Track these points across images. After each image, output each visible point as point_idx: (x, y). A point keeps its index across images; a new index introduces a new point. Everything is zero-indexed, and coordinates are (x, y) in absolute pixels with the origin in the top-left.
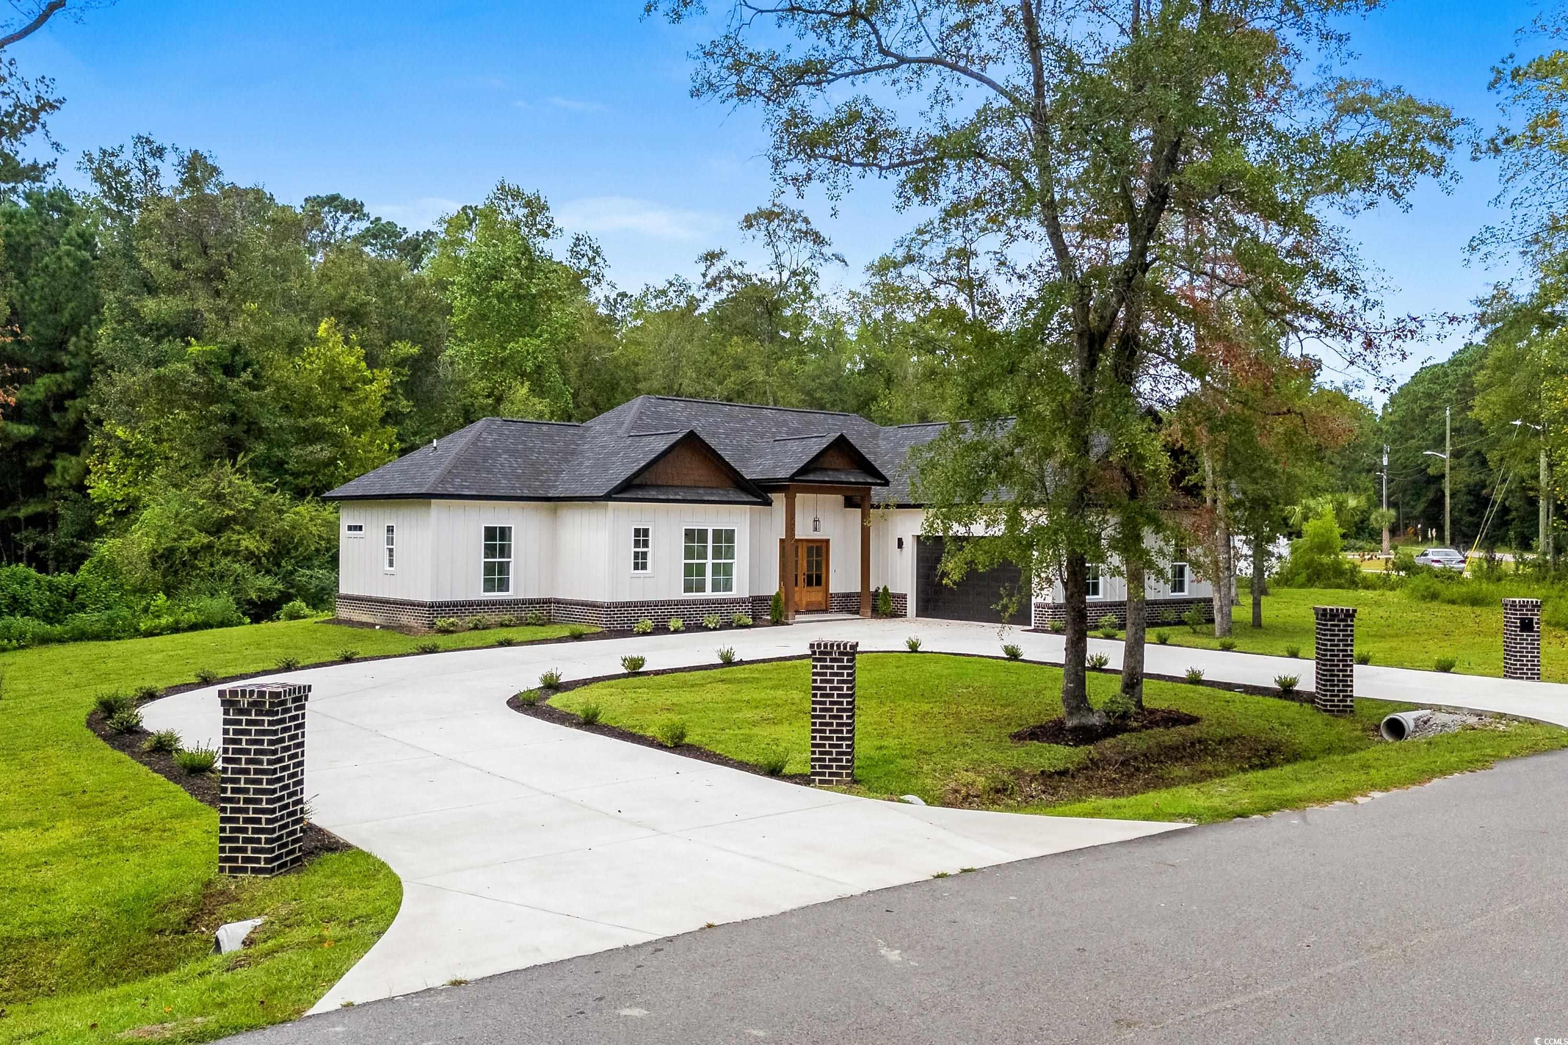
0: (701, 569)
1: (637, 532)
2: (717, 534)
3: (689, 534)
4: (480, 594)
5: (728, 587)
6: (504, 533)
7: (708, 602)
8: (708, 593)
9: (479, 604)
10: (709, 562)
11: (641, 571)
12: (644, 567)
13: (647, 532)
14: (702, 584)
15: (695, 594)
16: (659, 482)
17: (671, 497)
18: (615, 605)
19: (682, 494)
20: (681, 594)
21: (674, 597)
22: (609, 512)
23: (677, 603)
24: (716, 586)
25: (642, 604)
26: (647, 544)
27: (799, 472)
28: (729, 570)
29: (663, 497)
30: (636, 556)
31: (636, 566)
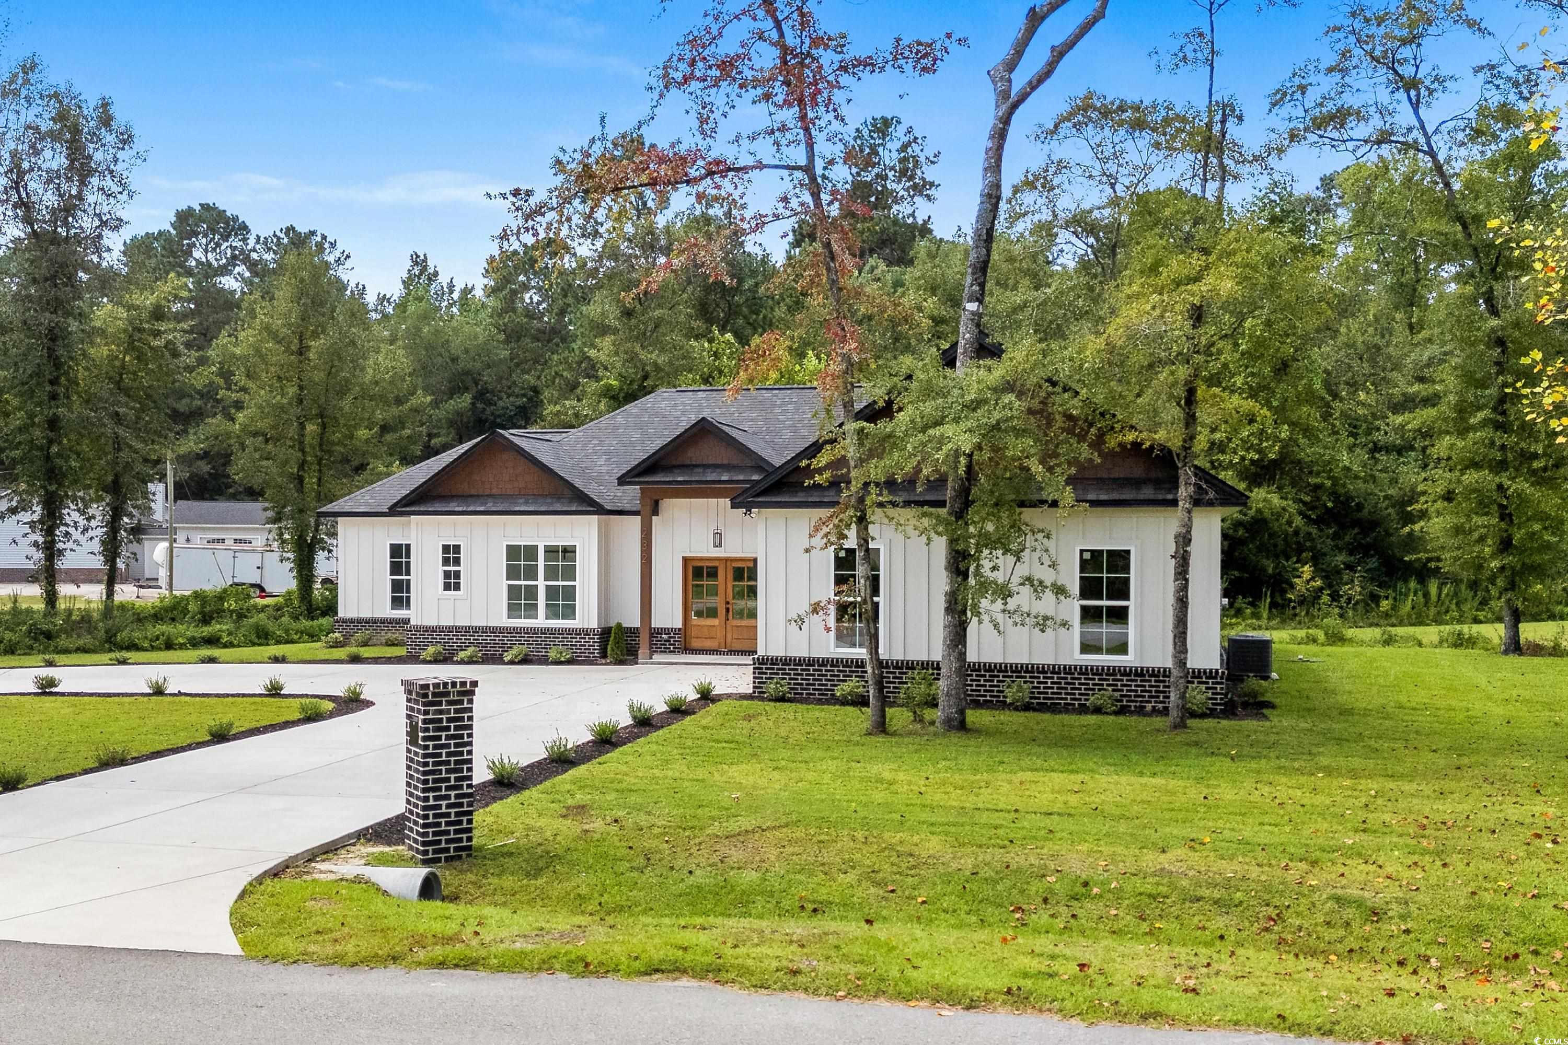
0: (532, 592)
1: (446, 548)
2: (551, 551)
3: (512, 551)
4: (388, 612)
5: (570, 612)
7: (534, 631)
8: (541, 621)
10: (541, 584)
11: (452, 592)
12: (457, 587)
13: (457, 548)
14: (531, 610)
15: (523, 620)
16: (473, 492)
17: (471, 508)
18: (418, 629)
19: (490, 506)
20: (503, 620)
21: (493, 623)
22: (413, 526)
23: (495, 630)
24: (553, 611)
25: (450, 629)
26: (457, 562)
27: (636, 472)
28: (570, 593)
29: (460, 509)
30: (447, 575)
31: (447, 587)
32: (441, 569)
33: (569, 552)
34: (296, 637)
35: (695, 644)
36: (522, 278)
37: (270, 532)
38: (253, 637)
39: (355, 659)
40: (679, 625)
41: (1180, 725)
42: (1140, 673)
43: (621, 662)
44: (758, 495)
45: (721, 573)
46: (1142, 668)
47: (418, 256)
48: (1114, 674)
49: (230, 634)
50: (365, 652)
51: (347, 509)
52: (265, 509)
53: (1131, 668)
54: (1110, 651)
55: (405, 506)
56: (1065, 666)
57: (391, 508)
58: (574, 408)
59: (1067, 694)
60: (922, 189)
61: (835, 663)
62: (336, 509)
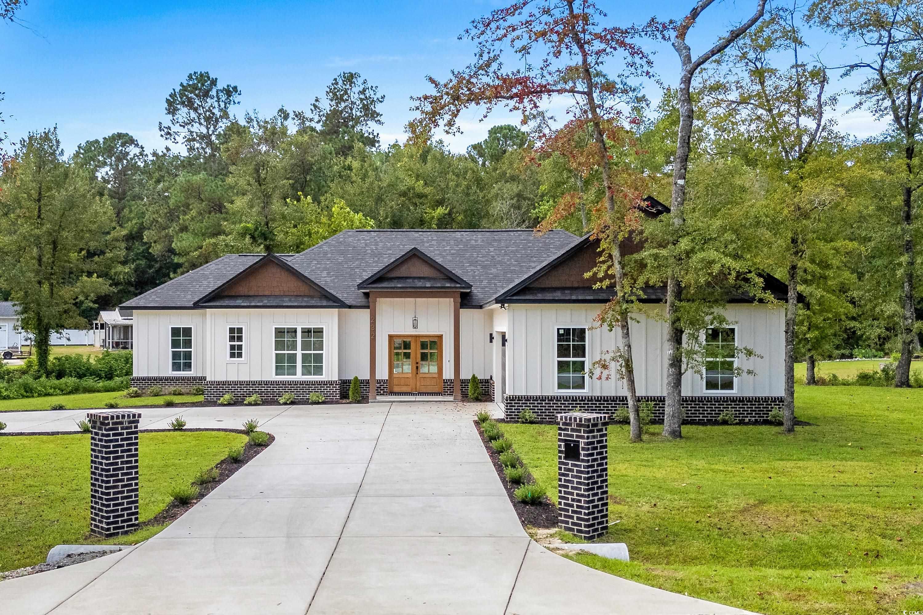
0: (292, 358)
1: (232, 330)
2: (307, 332)
3: (279, 332)
4: (170, 373)
5: (319, 370)
6: (188, 332)
7: (296, 383)
8: (299, 376)
9: (167, 379)
10: (299, 353)
11: (236, 359)
12: (240, 355)
13: (240, 330)
14: (292, 370)
15: (286, 377)
16: (251, 293)
17: (253, 304)
18: (212, 383)
19: (266, 302)
20: (271, 376)
21: (265, 378)
22: (208, 316)
23: (267, 383)
24: (306, 371)
25: (236, 383)
26: (240, 339)
27: (370, 281)
28: (319, 358)
29: (245, 304)
30: (232, 347)
31: (232, 355)
32: (229, 344)
33: (319, 332)
34: (52, 391)
35: (396, 389)
36: (101, 158)
37: (18, 320)
38: (23, 391)
39: (170, 405)
40: (387, 378)
41: (791, 430)
42: (741, 400)
43: (359, 402)
44: (513, 296)
45: (413, 346)
46: (743, 398)
47: (24, 141)
48: (727, 401)
49: (6, 390)
50: (177, 399)
51: (142, 304)
52: (14, 305)
53: (737, 398)
54: (723, 388)
55: (205, 302)
56: (699, 397)
57: (194, 304)
58: (224, 241)
59: (700, 414)
60: (374, 115)
61: (558, 399)
62: (134, 305)
